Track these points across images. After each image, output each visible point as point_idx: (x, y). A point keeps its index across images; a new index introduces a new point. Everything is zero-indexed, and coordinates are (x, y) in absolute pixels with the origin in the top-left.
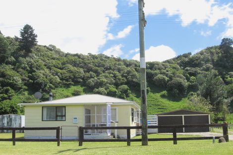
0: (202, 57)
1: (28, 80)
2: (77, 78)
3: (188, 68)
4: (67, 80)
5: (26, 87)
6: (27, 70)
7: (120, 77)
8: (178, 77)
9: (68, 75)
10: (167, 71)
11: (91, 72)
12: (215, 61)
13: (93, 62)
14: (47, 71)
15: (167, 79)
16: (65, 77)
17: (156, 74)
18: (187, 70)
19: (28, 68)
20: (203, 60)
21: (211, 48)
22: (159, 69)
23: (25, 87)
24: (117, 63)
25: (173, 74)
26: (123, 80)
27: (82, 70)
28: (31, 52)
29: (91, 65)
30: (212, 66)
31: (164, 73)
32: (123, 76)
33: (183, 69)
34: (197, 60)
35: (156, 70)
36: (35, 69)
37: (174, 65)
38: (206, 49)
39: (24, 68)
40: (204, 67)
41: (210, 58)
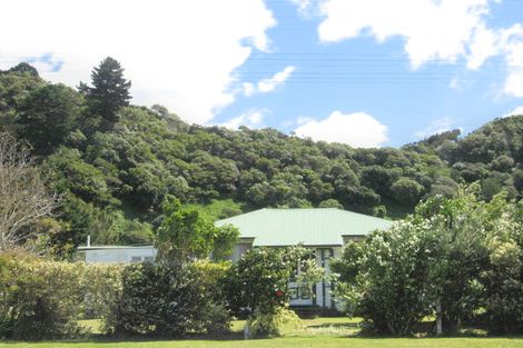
0: (489, 139)
1: (121, 186)
2: (226, 182)
3: (462, 165)
4: (204, 187)
5: (119, 202)
6: (114, 162)
7: (320, 181)
8: (444, 183)
9: (204, 174)
10: (419, 170)
11: (253, 170)
12: (517, 148)
13: (255, 147)
14: (160, 164)
15: (419, 187)
16: (199, 180)
17: (395, 177)
18: (459, 168)
19: (117, 158)
20: (491, 147)
21: (506, 120)
22: (400, 165)
23: (115, 201)
24: (308, 149)
25: (432, 175)
26: (326, 187)
27: (232, 164)
28: (116, 120)
29: (252, 154)
30: (511, 160)
31: (411, 175)
32: (324, 179)
33: (450, 166)
34: (478, 146)
35: (392, 167)
36: (132, 160)
37: (430, 157)
38: (495, 123)
39: (108, 158)
40: (496, 161)
41: (505, 141)
